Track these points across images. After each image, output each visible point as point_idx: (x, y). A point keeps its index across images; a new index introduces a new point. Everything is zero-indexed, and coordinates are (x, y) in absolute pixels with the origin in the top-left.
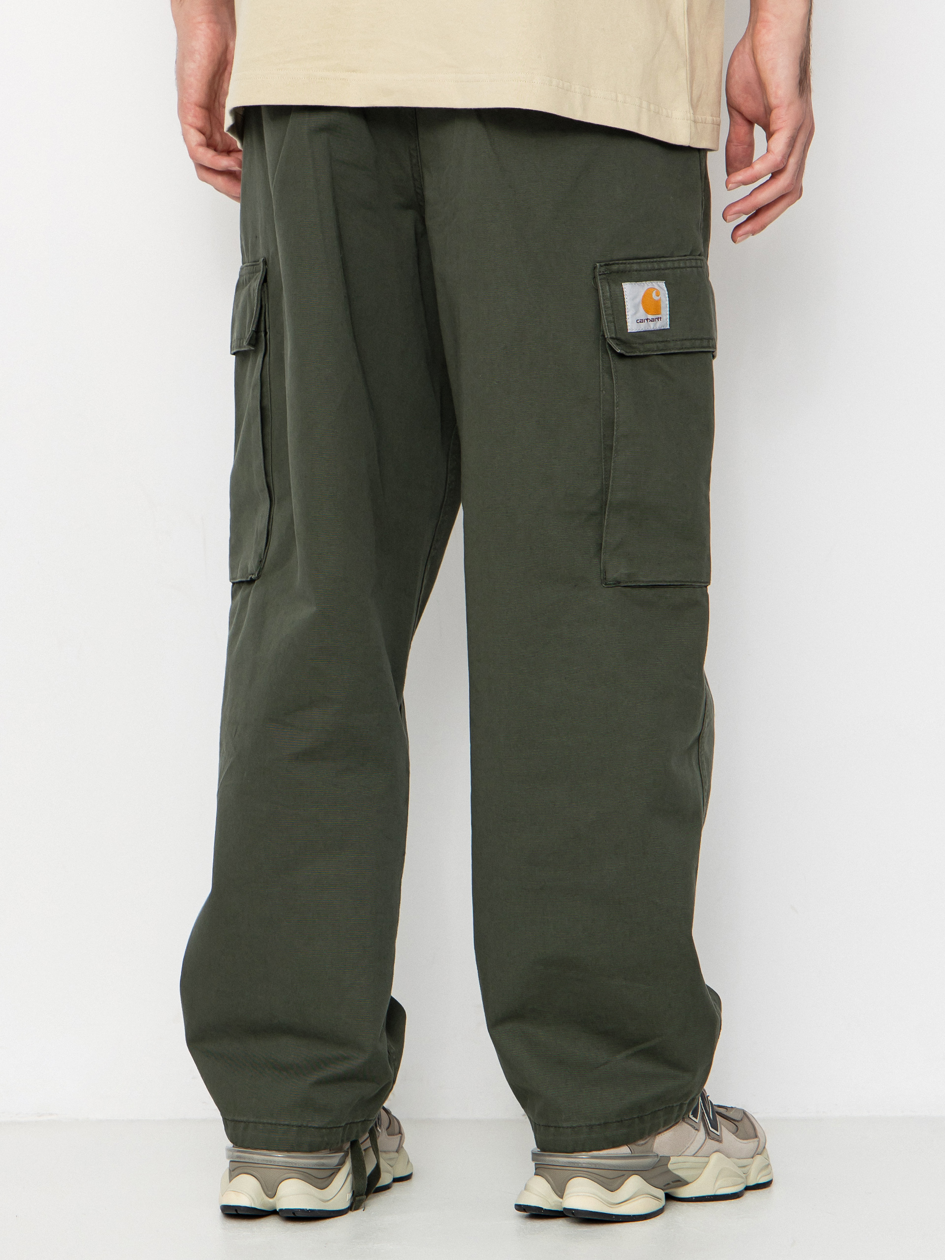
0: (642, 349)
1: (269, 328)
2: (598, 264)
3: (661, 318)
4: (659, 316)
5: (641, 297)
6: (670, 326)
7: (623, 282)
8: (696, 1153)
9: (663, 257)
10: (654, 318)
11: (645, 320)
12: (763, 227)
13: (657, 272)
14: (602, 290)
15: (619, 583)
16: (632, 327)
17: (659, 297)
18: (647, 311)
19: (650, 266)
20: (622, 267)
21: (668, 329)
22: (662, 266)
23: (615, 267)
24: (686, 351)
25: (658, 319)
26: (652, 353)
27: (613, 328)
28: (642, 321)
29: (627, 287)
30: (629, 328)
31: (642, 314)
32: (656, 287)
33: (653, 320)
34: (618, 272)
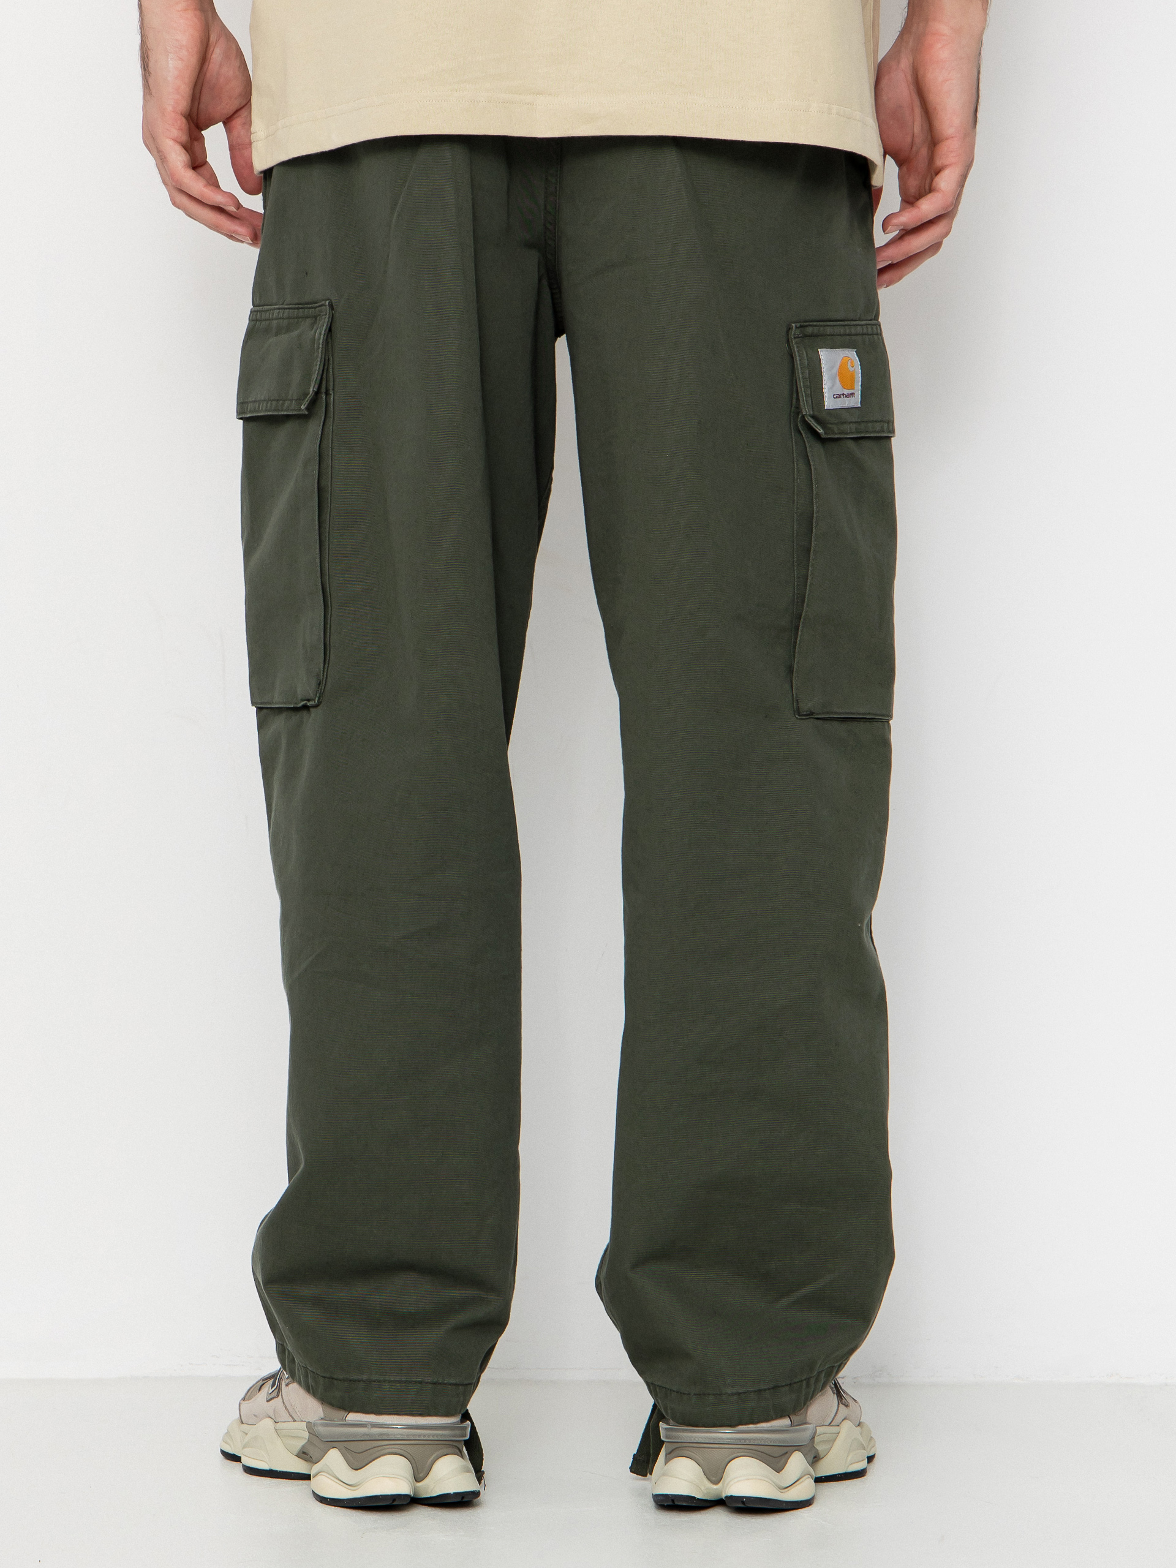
0: (836, 430)
1: (333, 390)
2: (794, 325)
3: (854, 393)
4: (853, 391)
5: (838, 367)
6: (862, 404)
7: (820, 348)
8: (832, 1422)
9: (852, 320)
10: (848, 393)
11: (841, 395)
13: (848, 337)
14: (799, 356)
15: (812, 713)
16: (829, 403)
17: (853, 370)
18: (843, 384)
19: (842, 331)
20: (816, 330)
21: (859, 407)
22: (853, 331)
23: (809, 330)
24: (875, 435)
25: (852, 394)
26: (846, 436)
28: (838, 396)
29: (824, 354)
30: (826, 403)
31: (837, 388)
32: (849, 355)
33: (847, 396)
34: (811, 336)
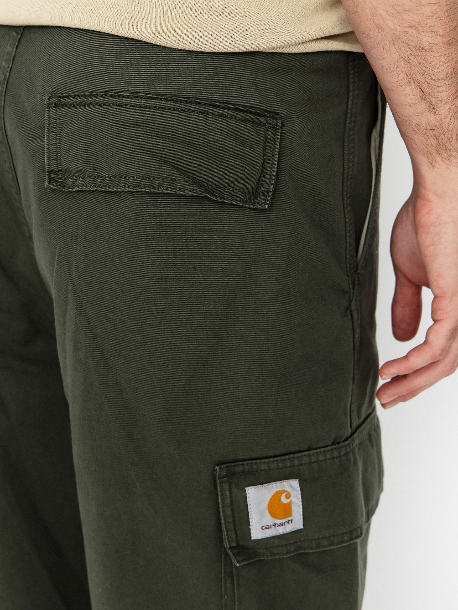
0: (269, 554)
2: (217, 467)
3: (292, 520)
4: (290, 519)
6: (304, 525)
7: (247, 487)
9: (298, 452)
10: (283, 522)
11: (272, 527)
12: (412, 394)
13: (289, 470)
14: (222, 495)
16: (257, 533)
17: (289, 500)
18: (273, 515)
19: (281, 464)
21: (301, 528)
22: (296, 462)
23: (239, 469)
25: (288, 522)
27: (234, 536)
28: (268, 527)
29: (252, 491)
30: (252, 535)
31: (269, 520)
32: (288, 487)
33: (282, 525)
34: (242, 473)
